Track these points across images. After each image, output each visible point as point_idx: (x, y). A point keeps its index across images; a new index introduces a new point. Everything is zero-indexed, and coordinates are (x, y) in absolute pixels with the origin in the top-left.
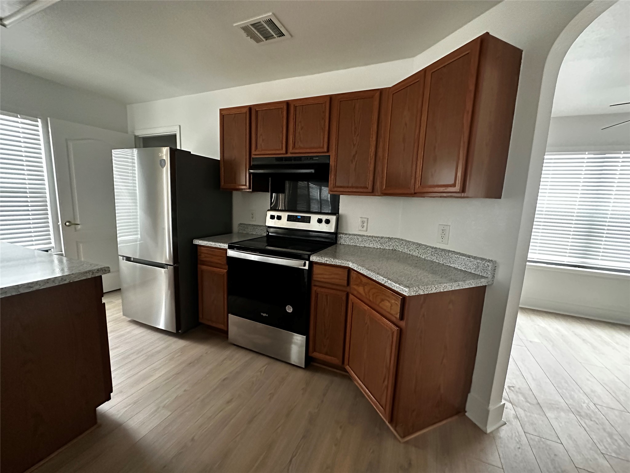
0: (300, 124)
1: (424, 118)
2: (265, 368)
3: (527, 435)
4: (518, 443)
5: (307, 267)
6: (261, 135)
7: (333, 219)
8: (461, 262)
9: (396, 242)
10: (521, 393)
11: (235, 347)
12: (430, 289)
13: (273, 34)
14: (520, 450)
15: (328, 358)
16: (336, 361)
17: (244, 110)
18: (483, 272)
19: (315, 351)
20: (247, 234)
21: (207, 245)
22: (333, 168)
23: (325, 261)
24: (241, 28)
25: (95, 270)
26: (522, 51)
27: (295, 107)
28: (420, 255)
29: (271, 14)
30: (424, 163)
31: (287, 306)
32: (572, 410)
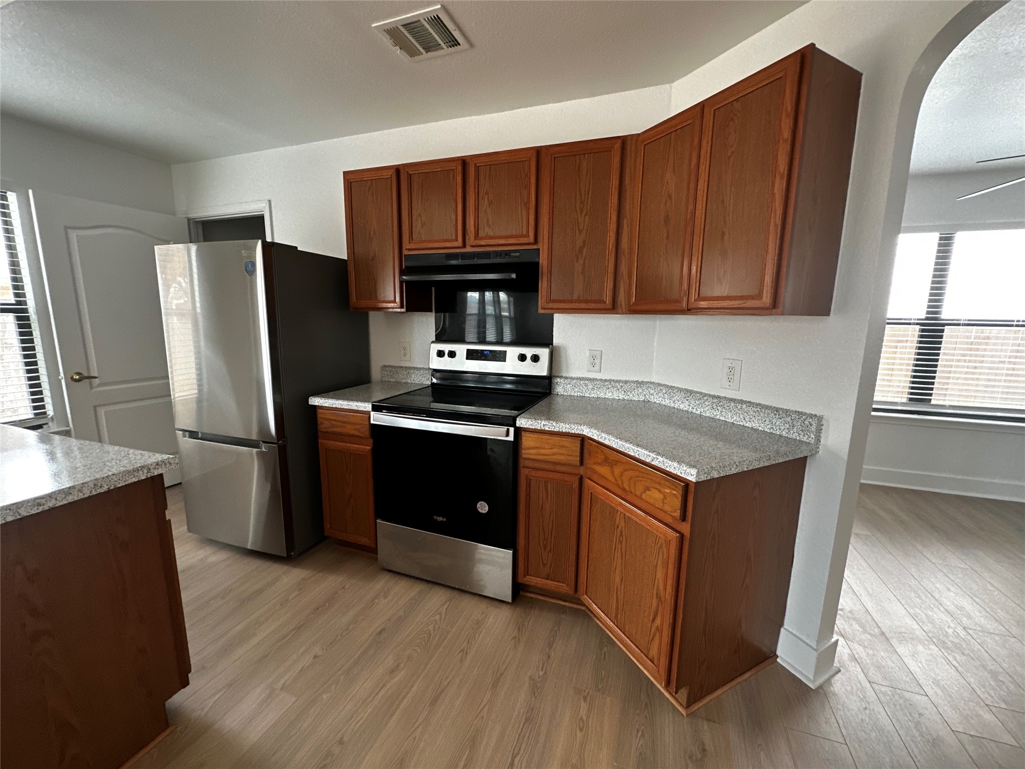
0: (486, 196)
1: (702, 185)
2: (446, 606)
3: (875, 686)
4: (863, 701)
5: (511, 438)
6: (420, 215)
7: (544, 353)
8: (764, 420)
9: (649, 389)
10: (855, 619)
11: (390, 574)
12: (729, 469)
13: (441, 42)
14: (867, 712)
15: (551, 584)
16: (565, 588)
17: (386, 174)
18: (803, 434)
19: (527, 573)
20: (398, 383)
21: (334, 406)
22: (545, 270)
23: (542, 427)
24: (385, 30)
25: (152, 465)
26: (861, 74)
27: (477, 168)
28: (693, 408)
29: (439, 6)
30: (703, 261)
31: (479, 503)
32: (935, 640)
